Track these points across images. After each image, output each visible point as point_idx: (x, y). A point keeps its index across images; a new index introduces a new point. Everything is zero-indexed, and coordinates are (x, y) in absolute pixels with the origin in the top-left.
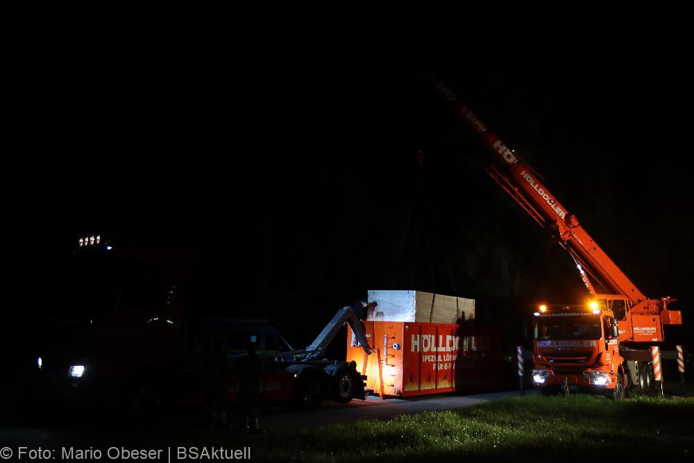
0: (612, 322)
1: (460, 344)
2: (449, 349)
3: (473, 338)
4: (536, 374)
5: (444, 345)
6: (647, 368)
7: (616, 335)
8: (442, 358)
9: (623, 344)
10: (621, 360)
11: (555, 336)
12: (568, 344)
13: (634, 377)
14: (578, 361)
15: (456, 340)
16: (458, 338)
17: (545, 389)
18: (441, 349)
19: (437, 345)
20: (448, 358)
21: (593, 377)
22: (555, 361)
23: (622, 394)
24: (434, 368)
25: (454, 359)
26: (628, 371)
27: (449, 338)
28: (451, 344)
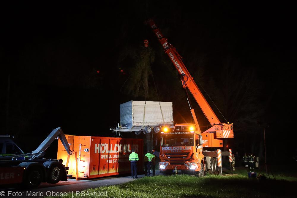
0: (200, 137)
1: (122, 149)
2: (115, 151)
3: (129, 145)
4: (161, 164)
5: (113, 149)
6: (214, 160)
7: (201, 144)
8: (112, 157)
9: (204, 148)
10: (203, 156)
11: (171, 144)
12: (178, 148)
13: (209, 165)
14: (182, 157)
15: (120, 147)
16: (121, 146)
17: (168, 172)
18: (111, 151)
19: (109, 149)
20: (116, 156)
21: (189, 165)
22: (171, 157)
23: (203, 174)
24: (107, 162)
25: (118, 157)
26: (206, 162)
27: (116, 145)
28: (117, 148)
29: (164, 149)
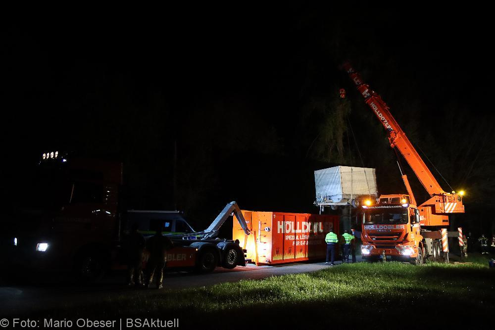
0: (416, 212)
1: (312, 227)
2: (304, 231)
3: (320, 223)
4: (363, 248)
5: (301, 228)
6: (438, 243)
7: (418, 221)
8: (299, 238)
9: (422, 227)
10: (421, 238)
11: (377, 222)
12: (385, 227)
13: (430, 250)
14: (392, 239)
15: (309, 225)
16: (310, 224)
17: (374, 258)
18: (298, 231)
19: (295, 228)
20: (304, 237)
21: (402, 250)
22: (377, 239)
23: (421, 261)
24: (294, 243)
25: (307, 238)
26: (425, 246)
27: (304, 223)
28: (306, 227)
29: (367, 228)
